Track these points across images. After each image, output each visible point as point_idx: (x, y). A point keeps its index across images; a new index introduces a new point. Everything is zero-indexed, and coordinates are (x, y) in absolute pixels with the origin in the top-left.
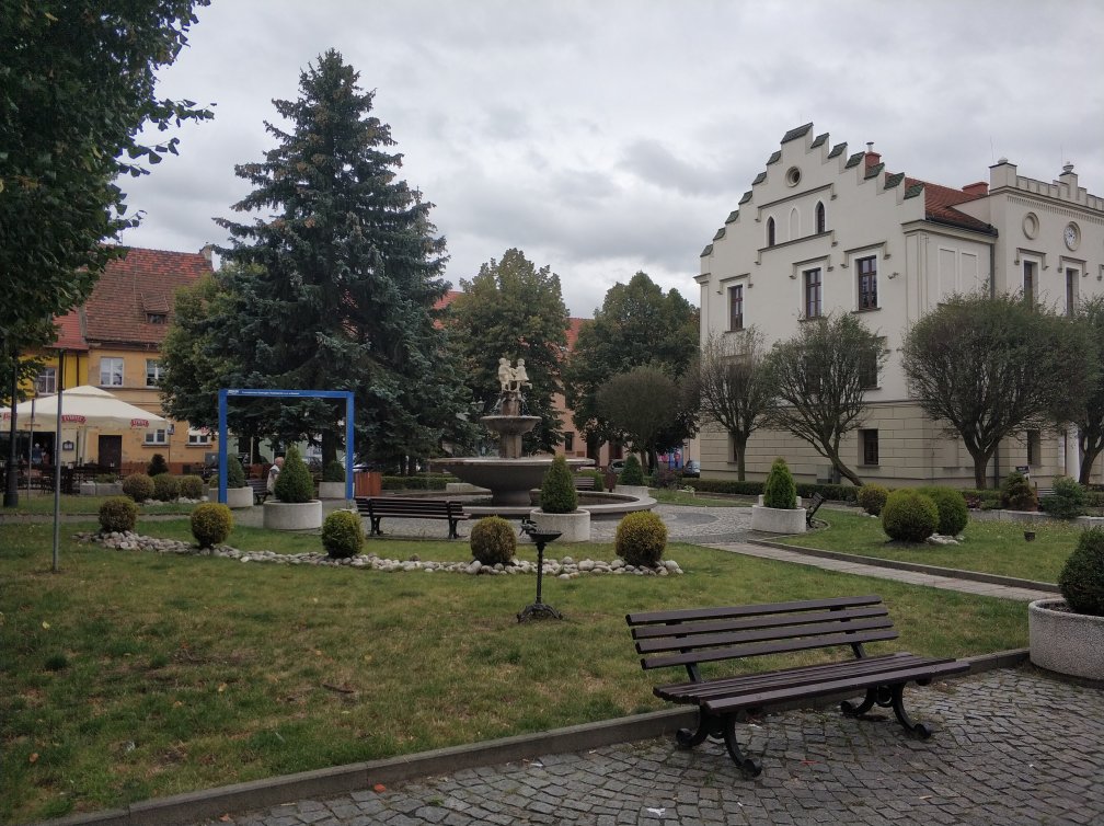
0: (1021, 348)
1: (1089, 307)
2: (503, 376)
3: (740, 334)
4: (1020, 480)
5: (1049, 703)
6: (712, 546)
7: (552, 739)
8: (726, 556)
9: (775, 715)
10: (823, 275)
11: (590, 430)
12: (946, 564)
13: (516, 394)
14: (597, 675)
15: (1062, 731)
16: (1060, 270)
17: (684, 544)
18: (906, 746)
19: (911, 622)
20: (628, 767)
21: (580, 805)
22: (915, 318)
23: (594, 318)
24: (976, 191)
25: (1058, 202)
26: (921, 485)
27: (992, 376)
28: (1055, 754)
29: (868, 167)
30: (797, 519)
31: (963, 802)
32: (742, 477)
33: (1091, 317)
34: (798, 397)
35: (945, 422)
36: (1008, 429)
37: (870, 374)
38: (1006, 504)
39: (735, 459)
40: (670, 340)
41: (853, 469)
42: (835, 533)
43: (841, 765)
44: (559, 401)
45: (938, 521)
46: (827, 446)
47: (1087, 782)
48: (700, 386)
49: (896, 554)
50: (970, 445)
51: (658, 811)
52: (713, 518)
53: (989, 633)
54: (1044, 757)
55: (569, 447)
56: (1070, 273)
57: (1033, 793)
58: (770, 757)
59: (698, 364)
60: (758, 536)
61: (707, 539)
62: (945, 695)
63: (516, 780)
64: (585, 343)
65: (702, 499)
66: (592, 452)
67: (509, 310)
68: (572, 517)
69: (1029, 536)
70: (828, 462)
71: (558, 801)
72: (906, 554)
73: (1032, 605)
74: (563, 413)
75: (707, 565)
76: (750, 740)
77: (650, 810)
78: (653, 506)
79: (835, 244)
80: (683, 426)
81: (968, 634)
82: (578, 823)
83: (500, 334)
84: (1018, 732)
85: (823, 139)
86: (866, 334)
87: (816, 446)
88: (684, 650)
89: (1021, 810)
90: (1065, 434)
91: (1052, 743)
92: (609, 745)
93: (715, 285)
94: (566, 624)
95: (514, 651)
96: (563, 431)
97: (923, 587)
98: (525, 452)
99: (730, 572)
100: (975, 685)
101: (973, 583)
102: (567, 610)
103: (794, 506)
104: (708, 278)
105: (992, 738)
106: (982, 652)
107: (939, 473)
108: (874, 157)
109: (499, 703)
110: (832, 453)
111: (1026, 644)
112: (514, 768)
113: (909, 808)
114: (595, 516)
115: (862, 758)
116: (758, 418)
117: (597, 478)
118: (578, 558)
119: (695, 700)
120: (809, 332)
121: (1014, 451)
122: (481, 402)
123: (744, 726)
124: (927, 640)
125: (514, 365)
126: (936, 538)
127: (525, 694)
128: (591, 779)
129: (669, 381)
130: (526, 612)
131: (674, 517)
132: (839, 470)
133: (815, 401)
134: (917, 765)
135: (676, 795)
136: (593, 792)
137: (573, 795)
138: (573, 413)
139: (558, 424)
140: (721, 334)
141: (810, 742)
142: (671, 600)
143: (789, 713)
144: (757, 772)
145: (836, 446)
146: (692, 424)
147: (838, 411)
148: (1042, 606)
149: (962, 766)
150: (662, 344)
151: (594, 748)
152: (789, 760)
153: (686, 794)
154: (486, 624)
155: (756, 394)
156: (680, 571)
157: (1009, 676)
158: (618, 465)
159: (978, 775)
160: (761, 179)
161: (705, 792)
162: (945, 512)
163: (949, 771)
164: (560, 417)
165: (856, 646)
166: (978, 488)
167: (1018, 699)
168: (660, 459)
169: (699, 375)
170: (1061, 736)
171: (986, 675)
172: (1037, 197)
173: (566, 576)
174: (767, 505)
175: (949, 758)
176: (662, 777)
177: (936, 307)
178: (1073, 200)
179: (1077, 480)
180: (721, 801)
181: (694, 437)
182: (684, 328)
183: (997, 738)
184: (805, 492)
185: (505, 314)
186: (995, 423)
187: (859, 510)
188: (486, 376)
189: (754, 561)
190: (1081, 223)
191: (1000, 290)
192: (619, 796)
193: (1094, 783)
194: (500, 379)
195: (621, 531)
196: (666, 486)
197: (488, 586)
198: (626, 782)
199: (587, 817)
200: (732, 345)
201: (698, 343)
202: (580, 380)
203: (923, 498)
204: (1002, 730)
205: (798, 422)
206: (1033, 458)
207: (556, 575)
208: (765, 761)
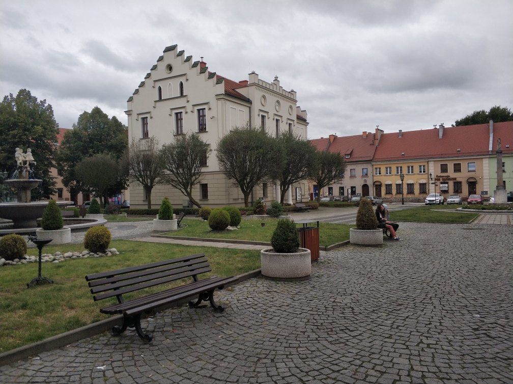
0: (260, 150)
1: (283, 134)
2: (18, 158)
3: (147, 140)
4: (260, 203)
5: (267, 290)
6: (134, 239)
7: (46, 343)
8: (139, 244)
9: (160, 312)
10: (184, 115)
11: (72, 187)
12: (233, 238)
13: (26, 167)
14: (72, 308)
15: (271, 299)
16: (274, 119)
17: (120, 240)
18: (214, 316)
19: (218, 264)
20: (87, 349)
21: (60, 374)
22: (221, 137)
23: (72, 128)
24: (244, 84)
25: (272, 91)
26: (224, 206)
27: (250, 161)
28: (269, 309)
29: (201, 68)
30: (173, 224)
31: (235, 335)
32: (150, 207)
33: (284, 138)
34: (174, 170)
35: (233, 180)
36: (256, 183)
37: (204, 159)
38: (255, 213)
39: (147, 199)
40: (113, 141)
41: (198, 201)
42: (190, 229)
43: (187, 329)
44: (54, 172)
45: (230, 221)
46: (187, 191)
47: (279, 318)
48: (128, 164)
49: (214, 236)
50: (243, 190)
51: (102, 368)
52: (136, 227)
53: (247, 265)
54: (265, 311)
55: (60, 196)
56: (277, 120)
57: (260, 326)
58: (156, 332)
59: (127, 153)
60: (156, 233)
61: (132, 237)
62: (230, 292)
63: (24, 369)
64: (68, 142)
65: (129, 218)
66: (74, 198)
67: (22, 122)
68: (60, 232)
69: (263, 225)
70: (187, 198)
71: (48, 374)
72: (218, 236)
73: (262, 251)
74: (56, 178)
75: (132, 249)
76: (148, 326)
77: (98, 368)
78: (105, 223)
79: (188, 101)
80: (122, 184)
81: (240, 266)
82: (59, 383)
83: (17, 135)
84: (256, 303)
85: (181, 53)
86: (202, 142)
87: (182, 192)
88: (115, 289)
89: (256, 334)
90: (276, 184)
91: (267, 305)
92: (78, 341)
93: (134, 116)
94: (55, 285)
95: (25, 303)
96: (56, 187)
97: (224, 248)
98: (33, 199)
99: (142, 251)
100: (241, 286)
101: (243, 245)
102: (57, 278)
103: (172, 218)
104: (131, 113)
105: (247, 307)
106: (244, 272)
107: (231, 201)
108: (203, 64)
109: (14, 331)
110: (189, 194)
111: (259, 267)
112: (23, 363)
113: (215, 342)
114: (73, 230)
115: (196, 325)
116: (157, 179)
117: (75, 211)
118: (63, 252)
119: (120, 312)
120: (178, 140)
121: (258, 191)
122: (6, 172)
123: (146, 320)
124: (224, 271)
125: (25, 152)
126: (230, 228)
127: (31, 324)
128: (68, 359)
129: (113, 162)
130: (32, 282)
131: (116, 228)
132: (192, 202)
133: (182, 172)
134: (218, 323)
135: (112, 358)
136: (68, 366)
137: (58, 369)
138: (62, 178)
139: (54, 184)
140: (138, 139)
141: (175, 322)
142: (112, 267)
143: (166, 311)
144: (150, 339)
145: (191, 191)
146: (125, 183)
147: (191, 176)
148: (265, 251)
149: (236, 320)
150: (109, 143)
151: (70, 344)
152: (165, 331)
153: (117, 356)
154: (8, 291)
155: (156, 168)
156: (118, 253)
157: (254, 281)
158: (88, 204)
159: (241, 323)
160: (154, 68)
161: (126, 354)
162: (233, 217)
163: (231, 323)
164: (54, 180)
165: (194, 276)
166: (246, 206)
167: (257, 289)
168: (110, 200)
169: (128, 159)
170: (271, 302)
171: (246, 281)
172: (265, 88)
173: (57, 261)
174: (160, 219)
175: (231, 318)
176: (105, 351)
177: (229, 132)
178: (278, 91)
179: (280, 202)
180: (133, 357)
181: (126, 189)
182: (120, 136)
183: (249, 306)
184: (177, 212)
185: (19, 124)
186: (251, 180)
187: (200, 218)
188: (8, 158)
189: (153, 244)
190: (281, 101)
191: (253, 126)
192: (83, 365)
193: (281, 318)
194: (16, 159)
195: (87, 236)
196: (112, 213)
197: (10, 271)
198: (86, 357)
199: (64, 379)
200: (144, 145)
201: (127, 144)
202: (67, 160)
203: (224, 212)
204: (251, 303)
205: (174, 181)
206: (265, 194)
207: (51, 262)
208: (155, 334)
